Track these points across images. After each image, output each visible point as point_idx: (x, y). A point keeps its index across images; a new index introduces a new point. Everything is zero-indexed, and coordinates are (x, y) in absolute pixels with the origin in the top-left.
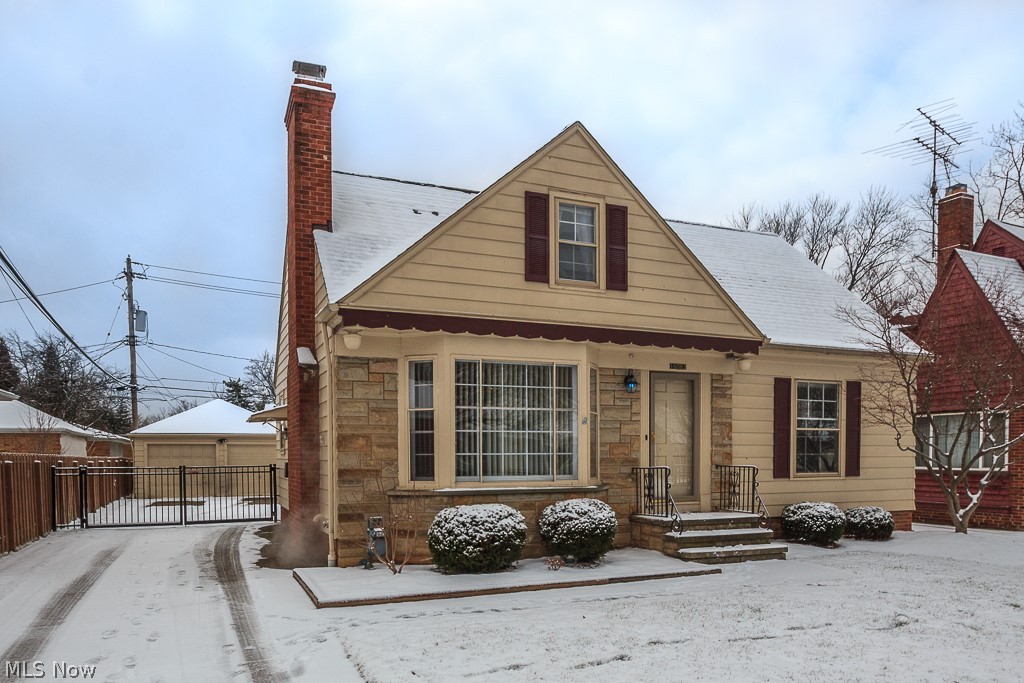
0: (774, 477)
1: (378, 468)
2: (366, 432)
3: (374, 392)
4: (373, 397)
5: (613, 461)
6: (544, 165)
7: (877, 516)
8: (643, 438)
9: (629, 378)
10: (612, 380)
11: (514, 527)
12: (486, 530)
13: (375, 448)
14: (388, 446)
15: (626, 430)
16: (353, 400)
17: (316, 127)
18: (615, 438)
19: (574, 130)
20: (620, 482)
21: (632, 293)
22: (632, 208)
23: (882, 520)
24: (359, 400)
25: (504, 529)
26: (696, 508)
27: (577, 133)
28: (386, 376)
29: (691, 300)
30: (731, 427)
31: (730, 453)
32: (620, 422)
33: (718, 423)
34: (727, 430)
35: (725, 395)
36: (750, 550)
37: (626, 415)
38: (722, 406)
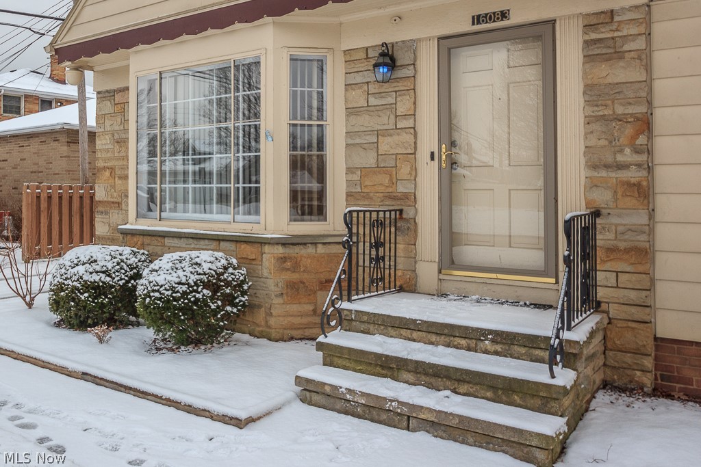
1: (120, 200)
2: (112, 164)
3: (117, 123)
4: (117, 128)
5: (366, 197)
8: (423, 155)
10: (364, 66)
13: (116, 179)
15: (387, 145)
16: (104, 133)
18: (370, 160)
24: (108, 132)
28: (126, 105)
30: (645, 125)
31: (638, 185)
32: (378, 133)
33: (603, 118)
34: (629, 130)
35: (619, 55)
36: (430, 410)
37: (386, 121)
38: (609, 80)
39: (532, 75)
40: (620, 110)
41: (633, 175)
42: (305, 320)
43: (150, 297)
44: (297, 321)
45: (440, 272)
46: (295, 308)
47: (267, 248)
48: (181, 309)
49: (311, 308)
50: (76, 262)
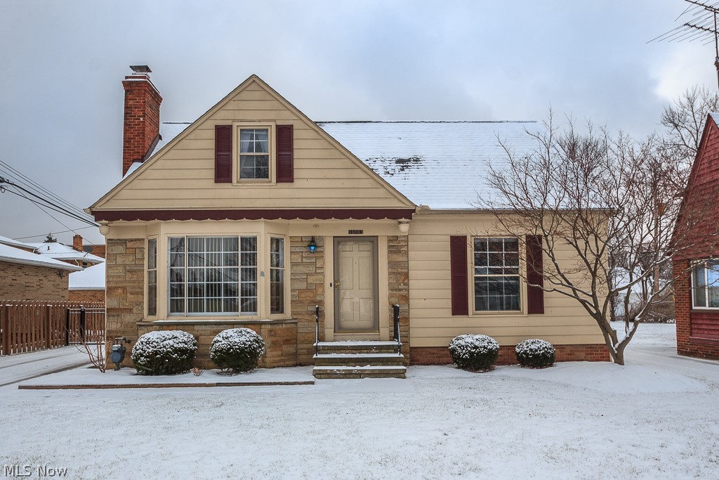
0: (453, 314)
1: (131, 307)
2: (123, 285)
3: (129, 260)
4: (128, 263)
5: (301, 302)
6: (230, 106)
7: (533, 347)
8: (327, 284)
9: (313, 243)
10: (300, 244)
11: (173, 346)
12: (153, 347)
13: (128, 295)
14: (137, 293)
15: (311, 280)
16: (116, 265)
17: (137, 102)
18: (303, 286)
19: (252, 80)
20: (307, 317)
21: (297, 183)
22: (297, 125)
23: (536, 350)
24: (120, 265)
25: (164, 347)
26: (377, 337)
27: (254, 82)
28: (137, 250)
29: (348, 184)
30: (407, 276)
31: (405, 296)
32: (307, 274)
33: (394, 273)
34: (403, 278)
35: (400, 252)
36: (368, 370)
37: (312, 269)
38: (397, 260)
39: (368, 254)
40: (400, 270)
41: (403, 293)
42: (278, 359)
43: (233, 349)
44: (276, 359)
45: (334, 332)
46: (275, 353)
47: (263, 326)
48: (248, 353)
49: (281, 352)
50: (163, 338)
